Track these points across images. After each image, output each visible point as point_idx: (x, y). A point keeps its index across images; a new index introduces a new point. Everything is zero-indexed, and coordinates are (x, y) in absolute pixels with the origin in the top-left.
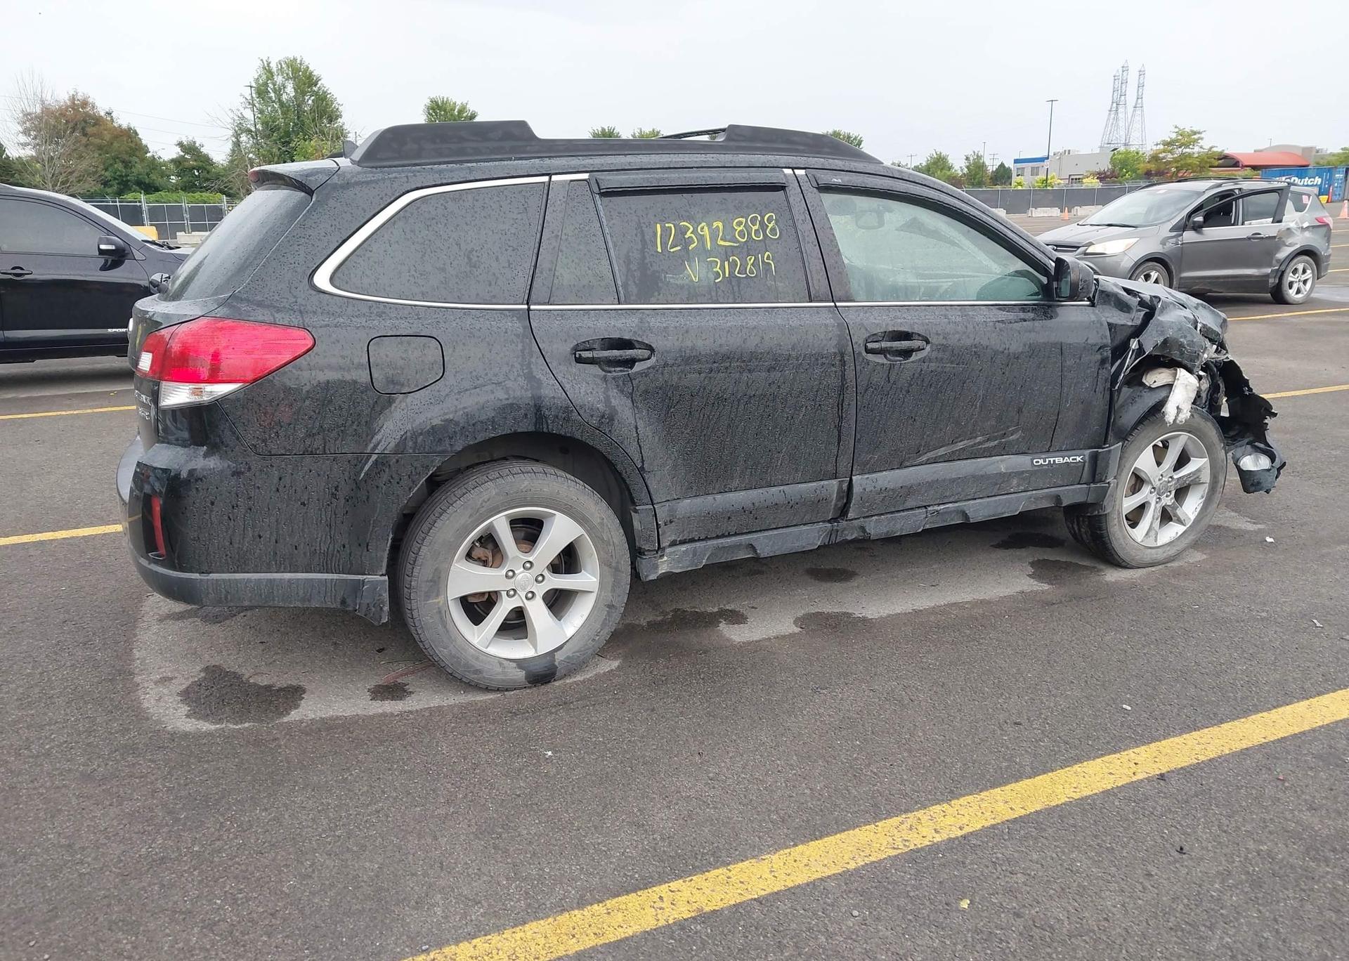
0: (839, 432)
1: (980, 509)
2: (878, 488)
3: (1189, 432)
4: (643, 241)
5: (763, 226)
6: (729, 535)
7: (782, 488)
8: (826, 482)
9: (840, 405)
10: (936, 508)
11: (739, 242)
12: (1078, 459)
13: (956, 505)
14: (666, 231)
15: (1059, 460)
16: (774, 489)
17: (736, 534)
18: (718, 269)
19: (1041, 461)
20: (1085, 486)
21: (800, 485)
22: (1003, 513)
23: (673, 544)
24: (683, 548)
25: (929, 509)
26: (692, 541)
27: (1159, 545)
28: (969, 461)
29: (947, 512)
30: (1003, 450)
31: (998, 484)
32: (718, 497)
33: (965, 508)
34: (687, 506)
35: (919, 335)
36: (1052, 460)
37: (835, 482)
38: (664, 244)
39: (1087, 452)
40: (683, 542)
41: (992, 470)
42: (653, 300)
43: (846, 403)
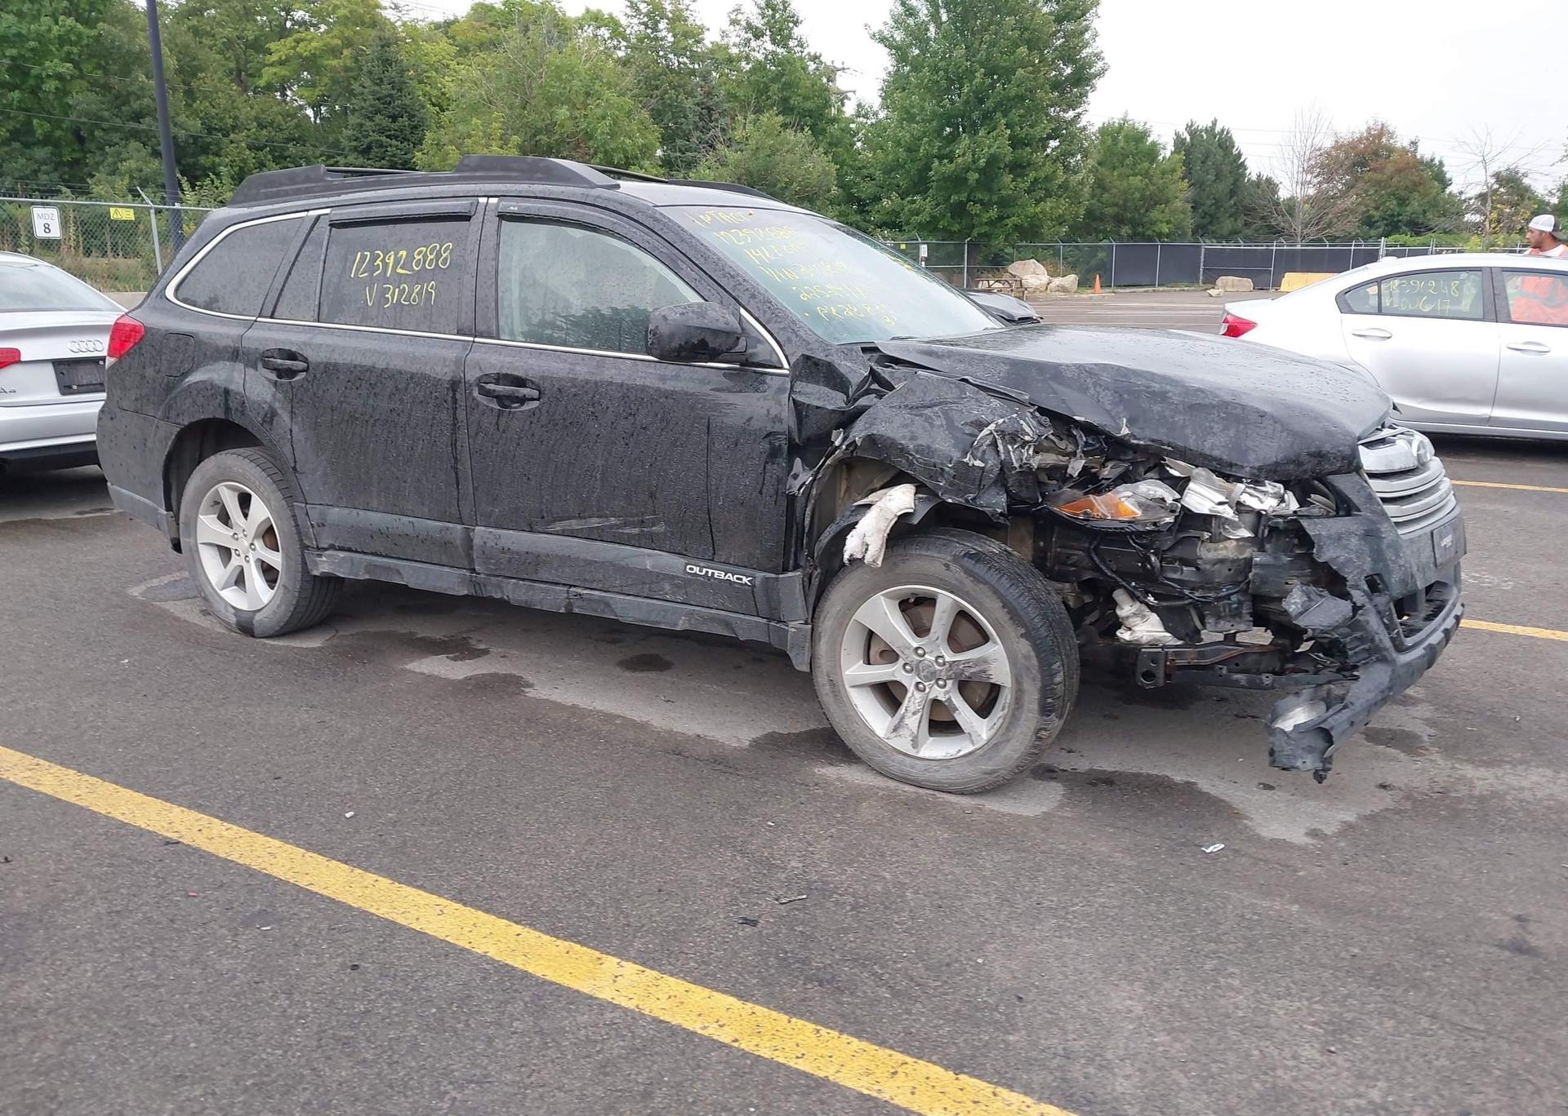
0: (456, 474)
1: (630, 608)
2: (500, 546)
3: (952, 592)
4: (344, 267)
5: (439, 255)
6: (381, 556)
7: (411, 519)
8: (451, 525)
9: (454, 444)
10: (579, 591)
11: (413, 270)
12: (745, 580)
13: (603, 594)
14: (363, 258)
15: (719, 574)
16: (405, 519)
17: (387, 556)
18: (388, 296)
19: (696, 570)
20: (764, 621)
21: (429, 522)
22: (657, 623)
23: (332, 547)
24: (342, 554)
25: (572, 589)
26: (349, 550)
27: (920, 755)
28: (611, 545)
29: (592, 599)
30: (651, 542)
31: (647, 583)
32: (361, 512)
33: (611, 602)
34: (335, 514)
35: (533, 382)
36: (710, 571)
37: (459, 527)
38: (358, 270)
39: (760, 575)
40: (342, 549)
41: (635, 563)
42: (336, 320)
43: (459, 444)
